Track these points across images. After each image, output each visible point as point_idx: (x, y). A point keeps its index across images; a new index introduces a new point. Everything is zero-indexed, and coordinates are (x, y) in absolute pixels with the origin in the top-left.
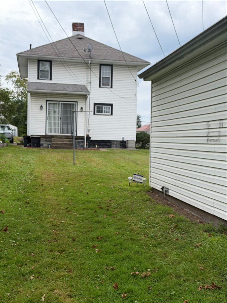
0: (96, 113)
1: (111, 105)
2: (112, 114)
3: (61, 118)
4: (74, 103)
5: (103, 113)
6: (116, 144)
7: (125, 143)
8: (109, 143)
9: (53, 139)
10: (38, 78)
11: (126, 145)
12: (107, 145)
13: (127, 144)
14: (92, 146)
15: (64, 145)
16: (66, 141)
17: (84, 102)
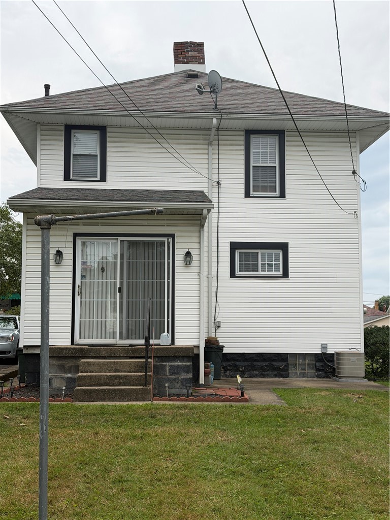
0: (238, 273)
1: (284, 247)
2: (286, 275)
3: (120, 290)
4: (165, 239)
5: (260, 273)
6: (303, 366)
7: (333, 361)
8: (281, 363)
9: (83, 361)
10: (67, 178)
11: (334, 369)
12: (274, 369)
13: (338, 364)
14: (228, 373)
15: (120, 384)
16: (127, 368)
17: (197, 234)
